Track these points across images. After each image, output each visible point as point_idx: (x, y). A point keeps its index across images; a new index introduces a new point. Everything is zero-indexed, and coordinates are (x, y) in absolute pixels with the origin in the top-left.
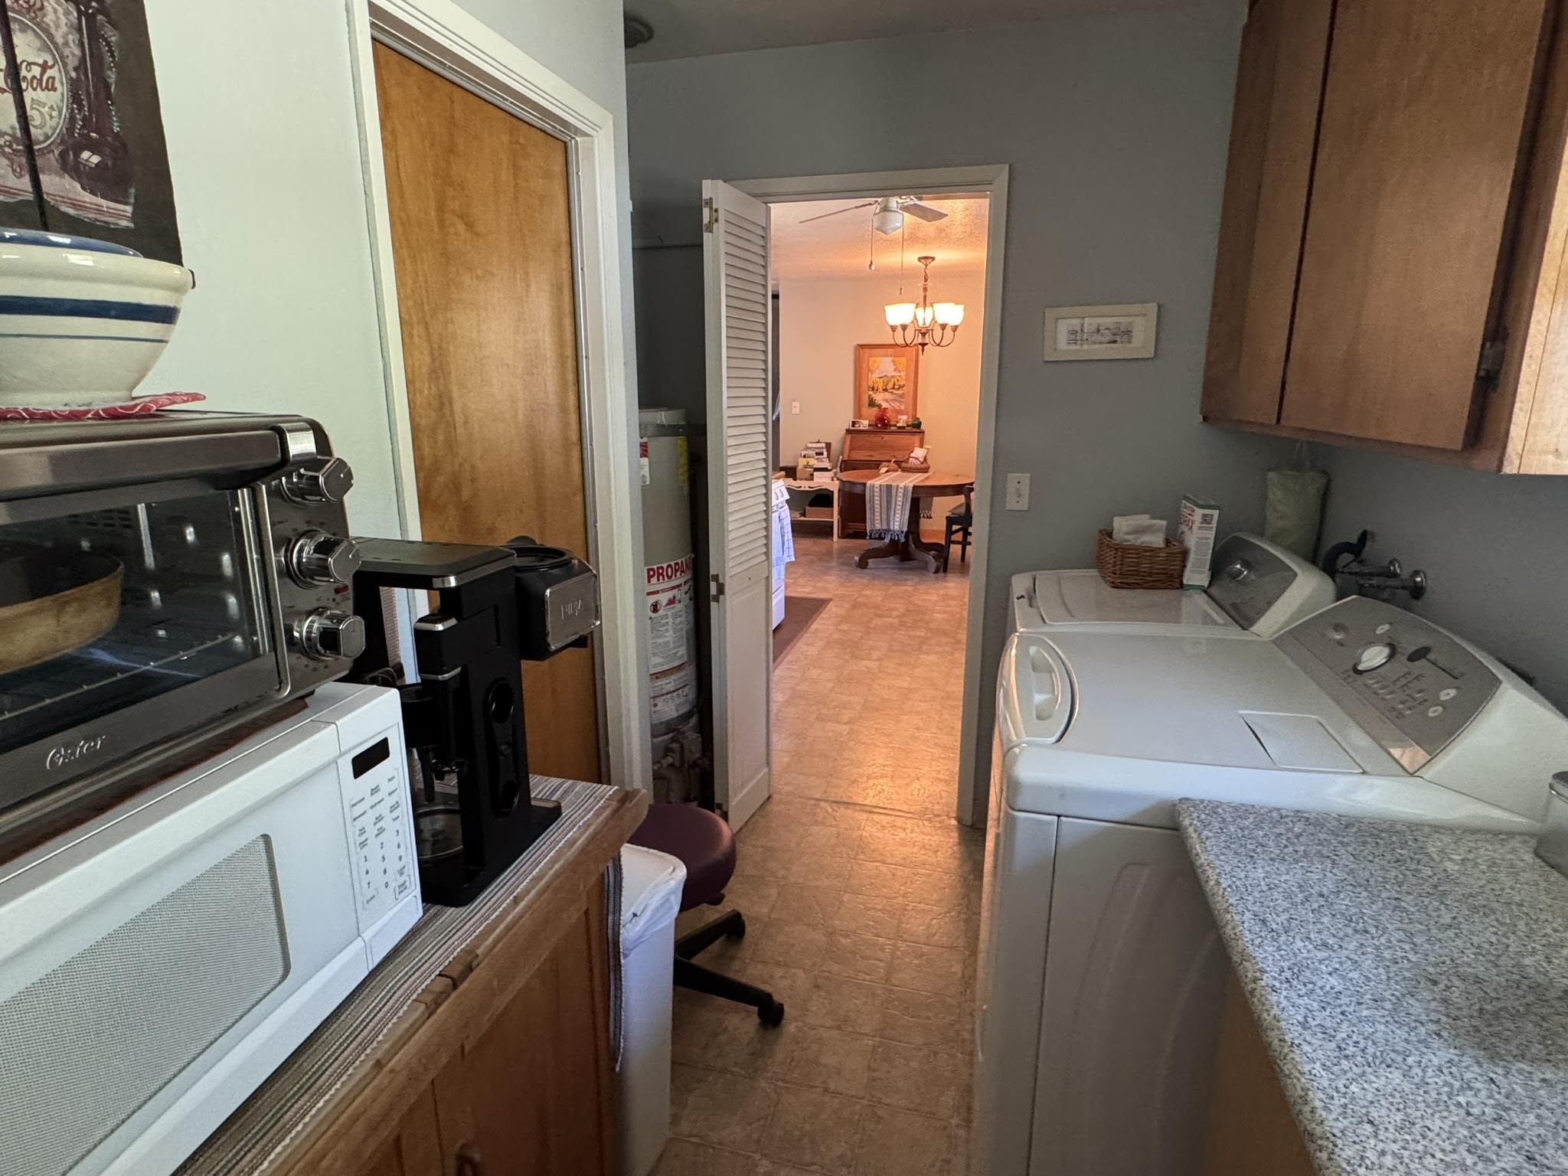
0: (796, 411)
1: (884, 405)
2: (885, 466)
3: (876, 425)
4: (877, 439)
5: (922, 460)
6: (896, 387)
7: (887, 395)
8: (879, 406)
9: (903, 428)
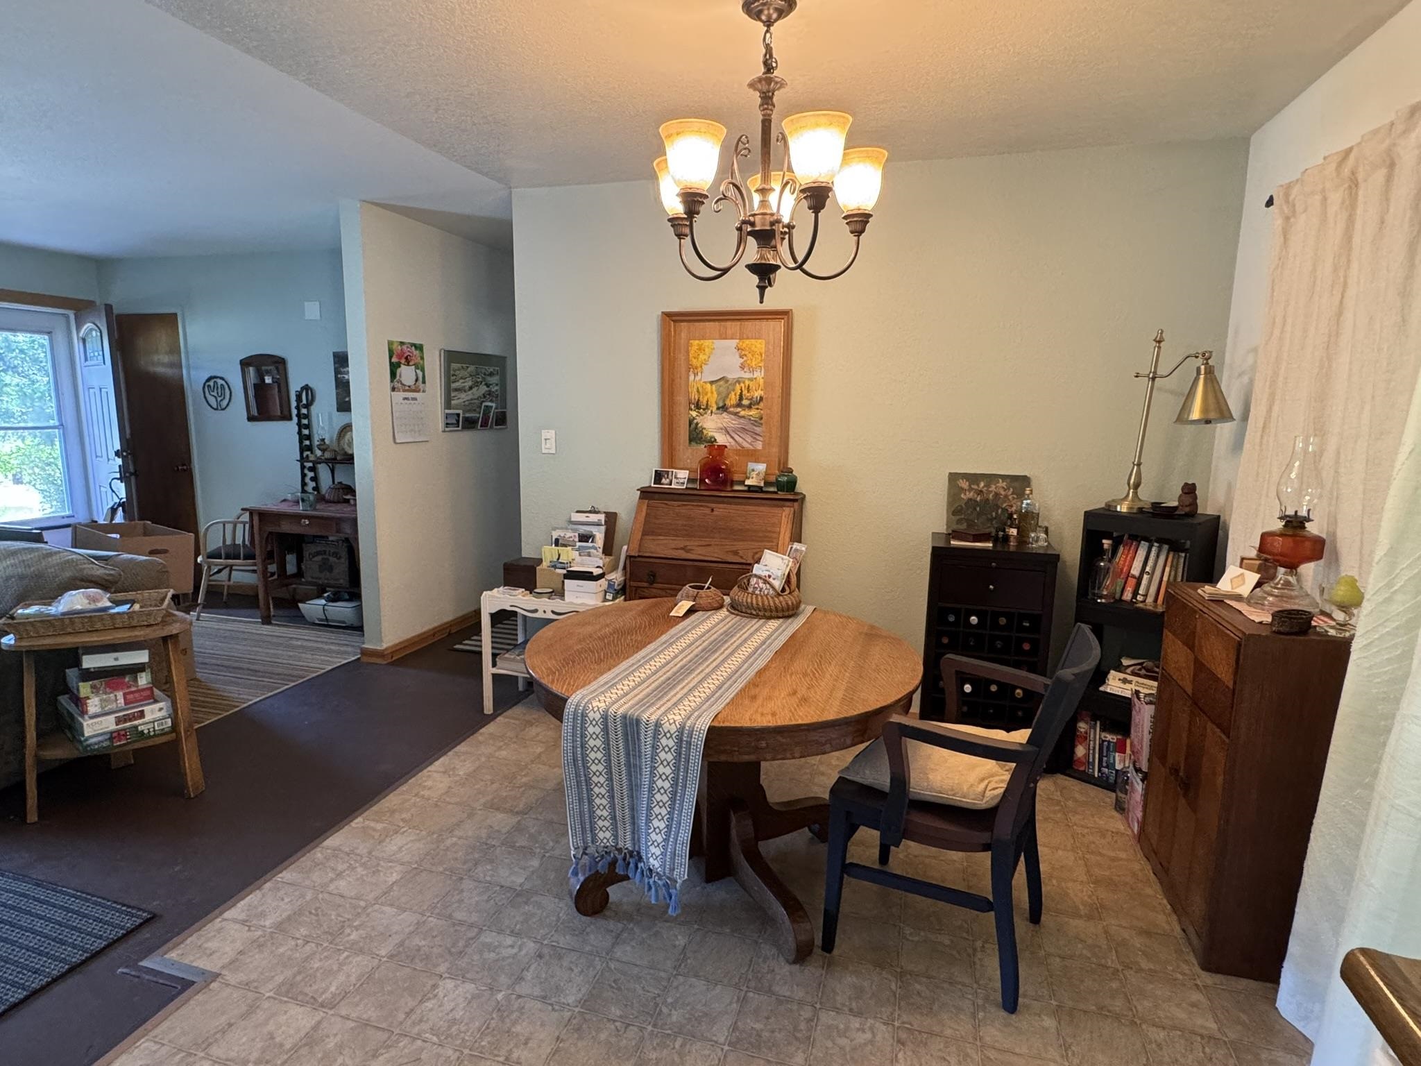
0: (549, 447)
1: (721, 439)
2: (687, 598)
3: (702, 481)
4: (699, 512)
5: (778, 584)
6: (745, 402)
7: (726, 419)
8: (712, 441)
9: (758, 489)
